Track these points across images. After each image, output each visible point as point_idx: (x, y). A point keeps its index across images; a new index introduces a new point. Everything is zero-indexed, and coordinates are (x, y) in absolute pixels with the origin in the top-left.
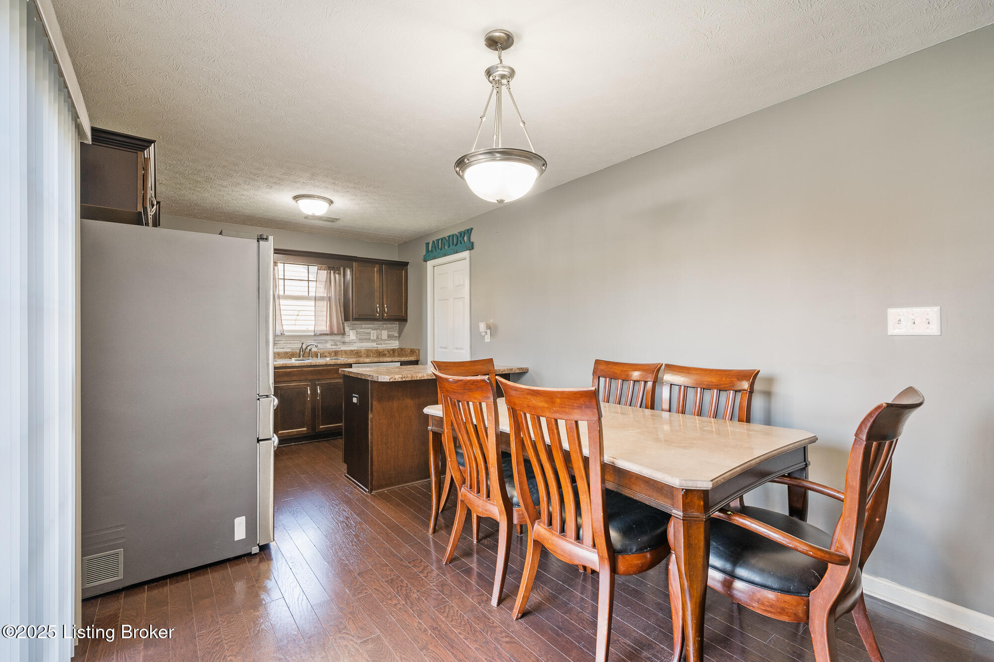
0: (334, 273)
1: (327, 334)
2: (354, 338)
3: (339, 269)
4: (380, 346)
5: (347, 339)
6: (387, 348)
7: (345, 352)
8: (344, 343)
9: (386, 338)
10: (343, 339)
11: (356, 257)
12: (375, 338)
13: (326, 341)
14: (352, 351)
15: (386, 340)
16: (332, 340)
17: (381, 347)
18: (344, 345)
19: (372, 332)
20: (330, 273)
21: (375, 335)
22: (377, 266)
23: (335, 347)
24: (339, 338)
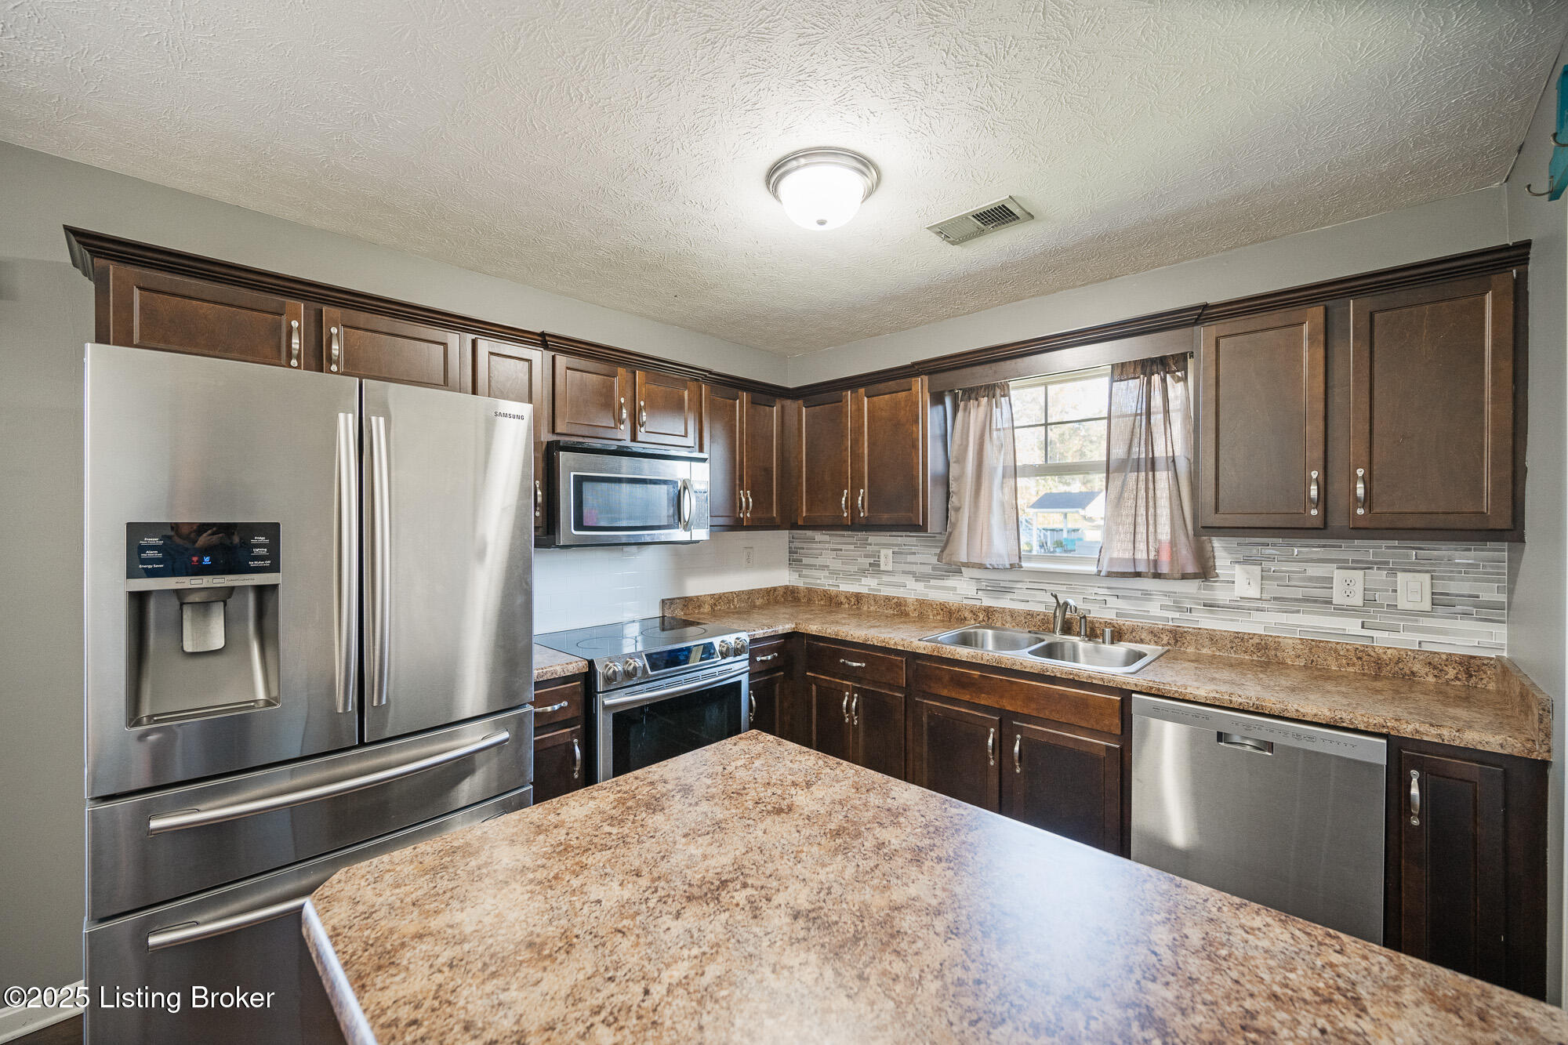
0: (1164, 380)
1: (1138, 575)
2: (1255, 592)
3: (1181, 364)
4: (1386, 634)
5: (1221, 594)
6: (1426, 647)
7: (1213, 638)
8: (1210, 606)
9: (1427, 605)
10: (1205, 594)
11: (1206, 306)
12: (1358, 600)
13: (1147, 595)
14: (1239, 639)
15: (1423, 614)
16: (1166, 594)
17: (1388, 640)
18: (1211, 612)
19: (1339, 575)
20: (1149, 382)
21: (1358, 589)
22: (1317, 312)
23: (1177, 615)
24: (1191, 587)
